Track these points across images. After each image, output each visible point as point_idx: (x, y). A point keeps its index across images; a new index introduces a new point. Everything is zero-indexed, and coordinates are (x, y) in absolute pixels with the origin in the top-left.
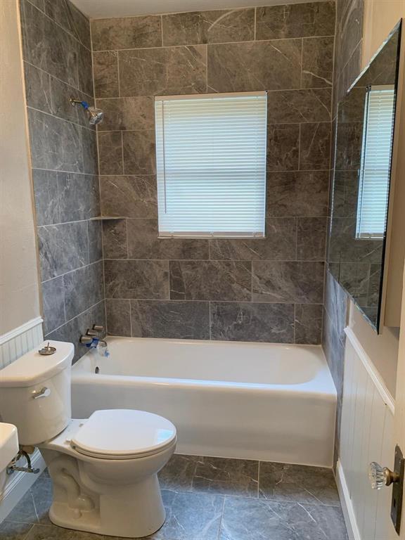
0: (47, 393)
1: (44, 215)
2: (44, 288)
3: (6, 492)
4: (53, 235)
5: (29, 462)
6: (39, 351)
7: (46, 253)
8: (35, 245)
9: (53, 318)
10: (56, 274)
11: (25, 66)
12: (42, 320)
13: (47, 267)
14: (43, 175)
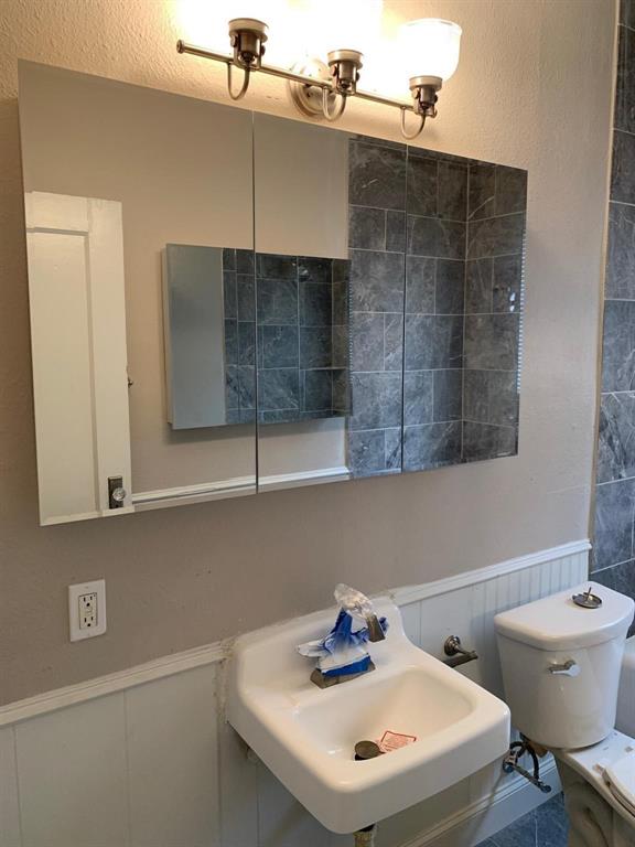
0: (573, 671)
1: (616, 374)
2: (600, 495)
3: (498, 796)
4: (628, 408)
5: (537, 768)
6: (574, 598)
7: (611, 438)
8: (593, 424)
9: (609, 546)
10: (624, 475)
11: (615, 137)
12: (590, 546)
13: (609, 461)
14: (622, 309)
